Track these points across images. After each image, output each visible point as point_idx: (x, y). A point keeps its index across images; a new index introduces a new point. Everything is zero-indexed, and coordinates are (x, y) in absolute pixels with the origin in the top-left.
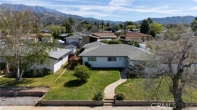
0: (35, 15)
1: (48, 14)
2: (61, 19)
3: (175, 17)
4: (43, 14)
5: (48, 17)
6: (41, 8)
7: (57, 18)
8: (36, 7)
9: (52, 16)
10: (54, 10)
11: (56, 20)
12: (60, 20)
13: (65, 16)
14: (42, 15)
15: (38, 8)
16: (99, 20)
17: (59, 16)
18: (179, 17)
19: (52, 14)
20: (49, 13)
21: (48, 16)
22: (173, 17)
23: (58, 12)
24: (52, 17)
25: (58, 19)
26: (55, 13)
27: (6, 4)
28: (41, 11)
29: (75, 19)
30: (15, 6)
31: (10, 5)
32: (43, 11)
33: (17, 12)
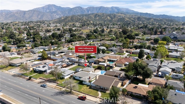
1: (120, 14)
2: (130, 19)
4: (116, 15)
5: (119, 17)
6: (116, 8)
8: (112, 8)
9: (123, 15)
14: (115, 16)
15: (114, 8)
25: (127, 19)
27: (90, 7)
28: (116, 10)
30: (97, 8)
33: (97, 14)
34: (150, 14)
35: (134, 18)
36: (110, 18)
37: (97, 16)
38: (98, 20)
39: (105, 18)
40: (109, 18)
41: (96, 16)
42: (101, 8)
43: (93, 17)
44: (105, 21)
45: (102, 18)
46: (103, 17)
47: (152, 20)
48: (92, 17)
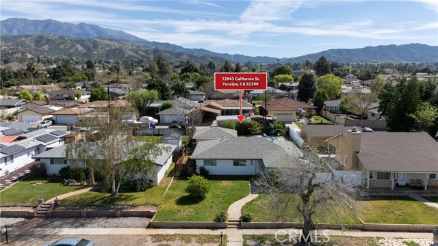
0: (82, 45)
1: (107, 42)
2: (136, 53)
3: (384, 46)
4: (97, 42)
5: (108, 48)
6: (93, 27)
7: (129, 52)
8: (82, 25)
9: (117, 45)
10: (121, 33)
11: (127, 56)
12: (135, 55)
13: (144, 46)
14: (95, 45)
15: (86, 27)
16: (219, 54)
17: (133, 46)
18: (392, 47)
19: (116, 41)
20: (110, 40)
21: (109, 46)
22: (380, 47)
23: (129, 36)
24: (117, 49)
25: (131, 53)
26: (123, 38)
27: (16, 19)
28: (93, 34)
29: (167, 52)
30: (36, 23)
31: (25, 21)
32: (96, 35)
33: (41, 38)
34: (174, 47)
35: (146, 52)
36: (83, 49)
37: (44, 41)
38: (48, 52)
39: (70, 49)
40: (80, 48)
41: (39, 40)
42: (48, 23)
43: (32, 45)
44: (70, 55)
45: (59, 48)
46: (62, 46)
47: (185, 56)
48: (28, 43)
